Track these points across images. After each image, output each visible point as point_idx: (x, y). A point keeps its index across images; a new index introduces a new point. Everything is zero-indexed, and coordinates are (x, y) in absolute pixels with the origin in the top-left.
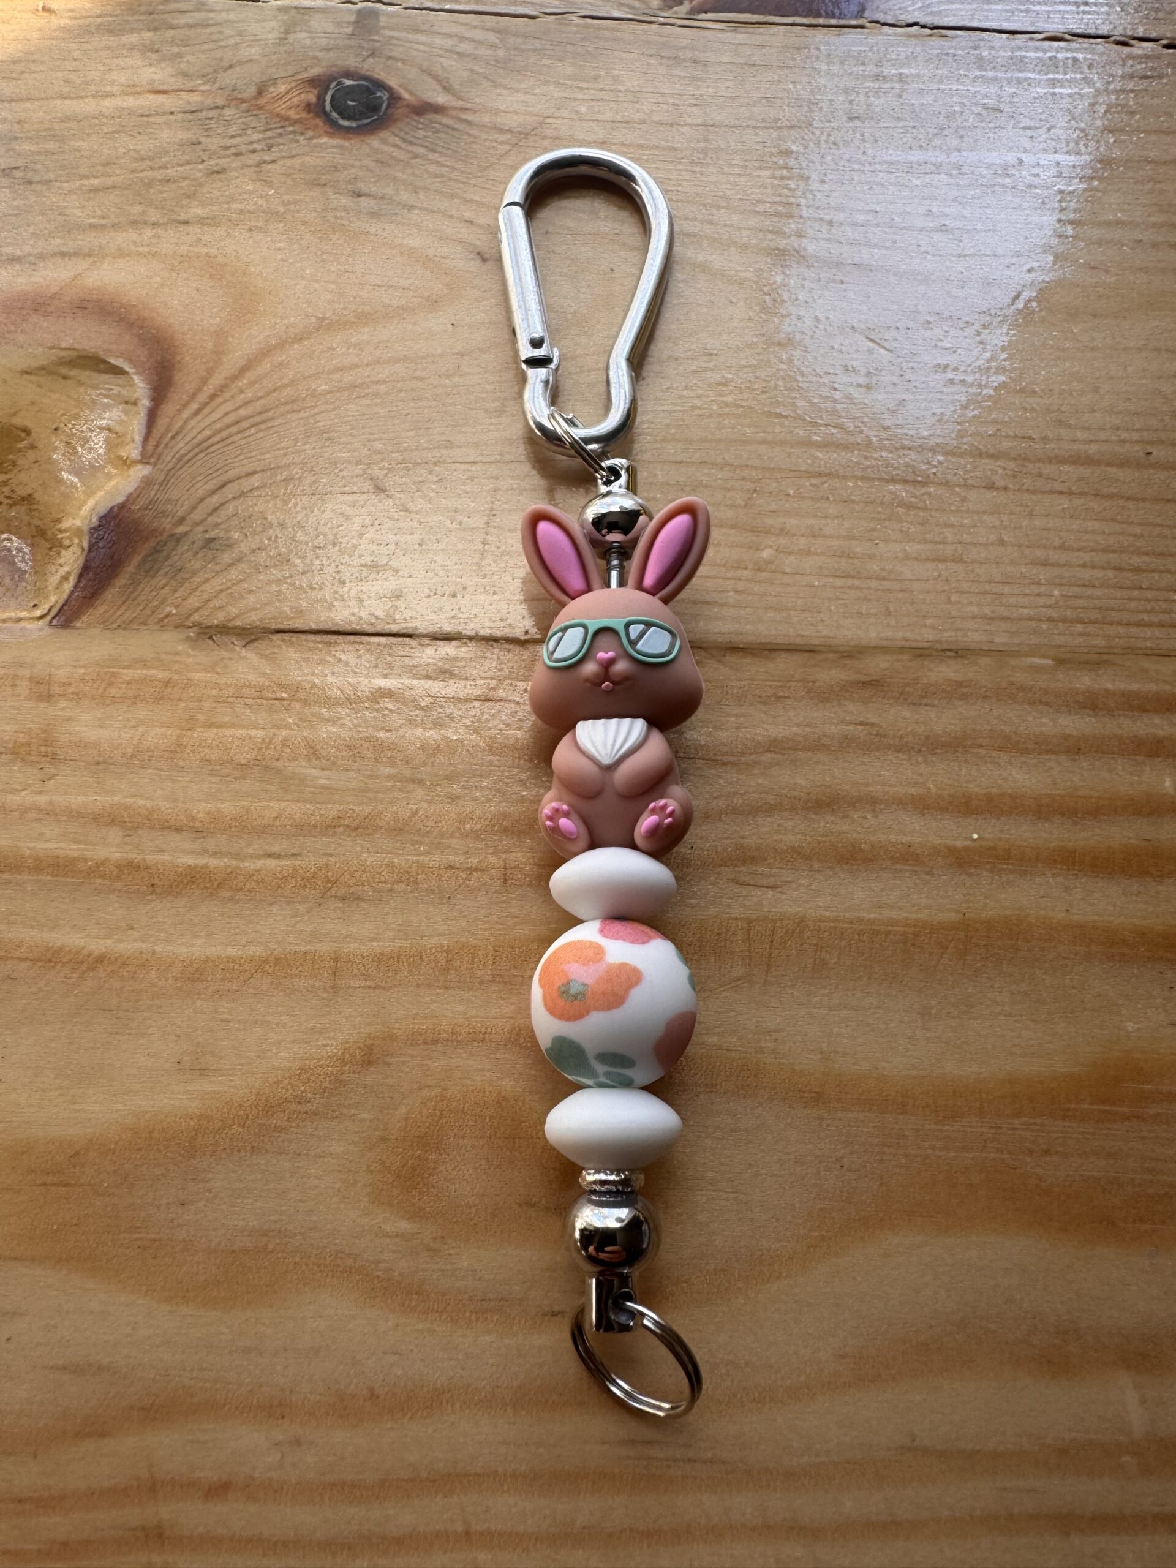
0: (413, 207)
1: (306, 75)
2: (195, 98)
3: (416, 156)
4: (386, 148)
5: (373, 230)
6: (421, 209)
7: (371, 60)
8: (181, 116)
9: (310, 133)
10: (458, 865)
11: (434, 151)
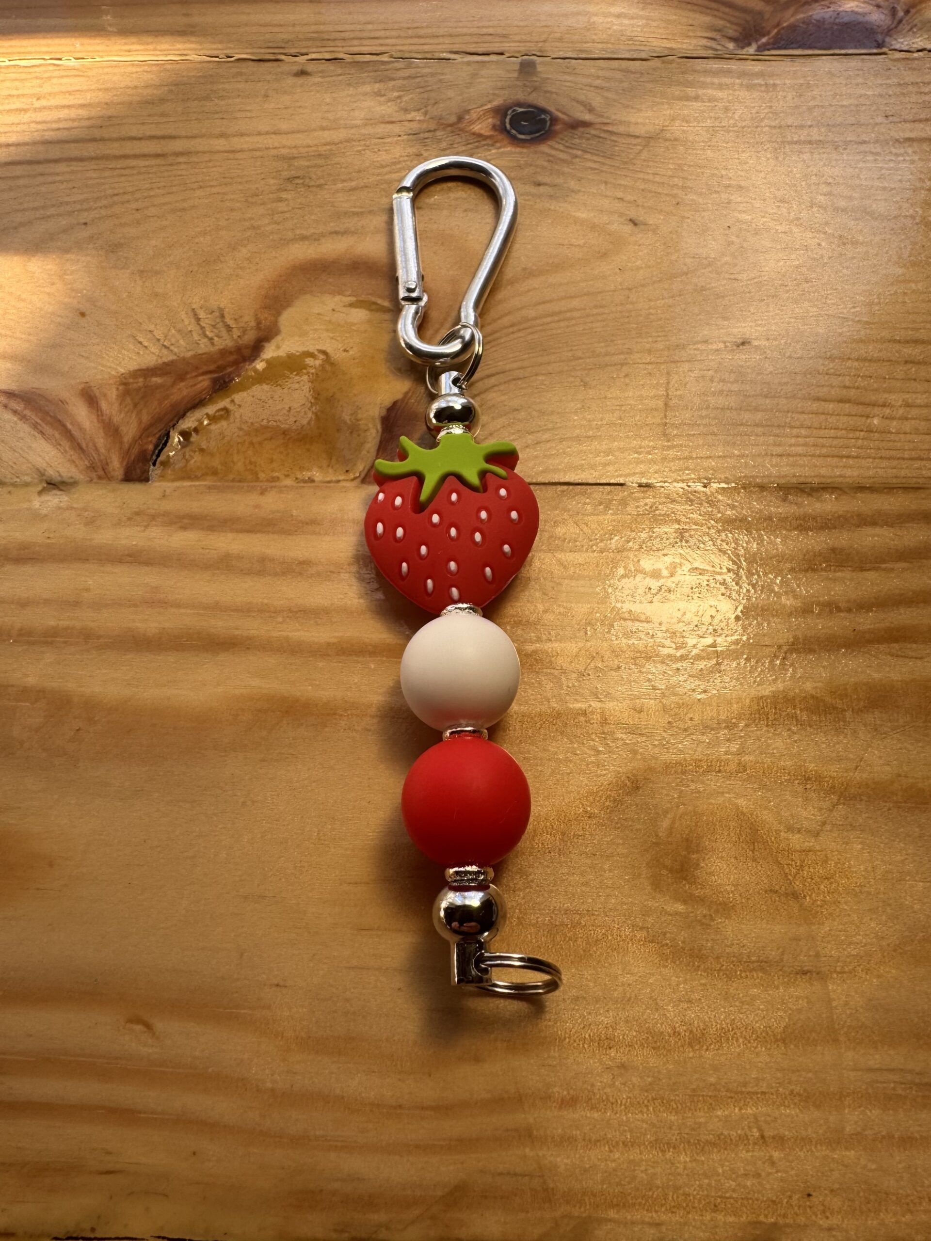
0: (579, 191)
1: (489, 106)
2: (415, 126)
4: (553, 152)
5: (552, 208)
6: (584, 192)
7: (534, 94)
8: (405, 137)
9: (498, 145)
11: (587, 152)
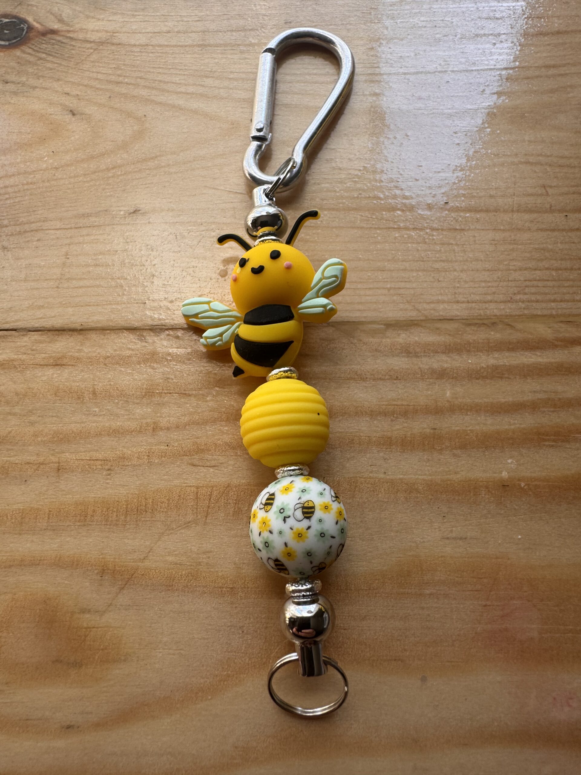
0: (36, 87)
3: (41, 59)
4: (24, 55)
6: (40, 88)
7: (19, 7)
10: (32, 461)
11: (50, 55)
